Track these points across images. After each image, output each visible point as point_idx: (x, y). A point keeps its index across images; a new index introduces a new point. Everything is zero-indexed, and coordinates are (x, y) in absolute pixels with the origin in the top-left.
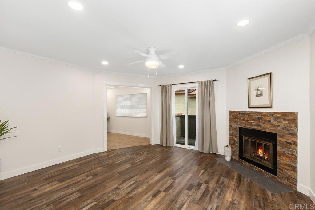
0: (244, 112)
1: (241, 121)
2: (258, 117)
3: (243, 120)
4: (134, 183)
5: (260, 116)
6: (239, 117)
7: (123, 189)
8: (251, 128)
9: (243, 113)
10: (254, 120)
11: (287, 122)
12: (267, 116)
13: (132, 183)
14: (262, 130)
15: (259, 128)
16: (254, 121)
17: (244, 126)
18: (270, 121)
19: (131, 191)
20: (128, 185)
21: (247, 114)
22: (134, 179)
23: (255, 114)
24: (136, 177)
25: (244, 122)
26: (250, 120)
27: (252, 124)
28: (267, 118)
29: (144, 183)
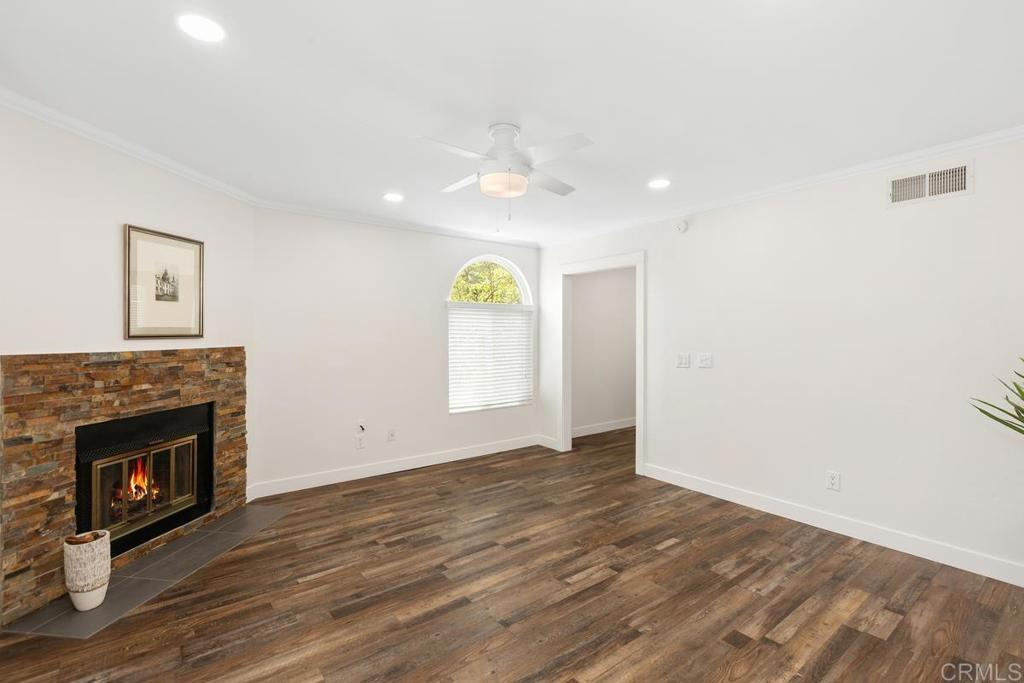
0: (110, 353)
1: (98, 398)
2: (170, 368)
3: (106, 390)
4: (569, 575)
5: (174, 364)
6: (82, 380)
7: (601, 565)
8: (143, 410)
9: (104, 359)
10: (156, 380)
11: (231, 370)
12: (193, 361)
13: (575, 578)
14: (182, 406)
15: (173, 403)
16: (151, 384)
17: (113, 415)
18: (201, 375)
19: (577, 556)
20: (587, 571)
21: (127, 362)
22: (568, 592)
23: (157, 360)
24: (558, 597)
25: (109, 397)
26: (137, 384)
27: (149, 397)
28: (195, 367)
29: (538, 572)
